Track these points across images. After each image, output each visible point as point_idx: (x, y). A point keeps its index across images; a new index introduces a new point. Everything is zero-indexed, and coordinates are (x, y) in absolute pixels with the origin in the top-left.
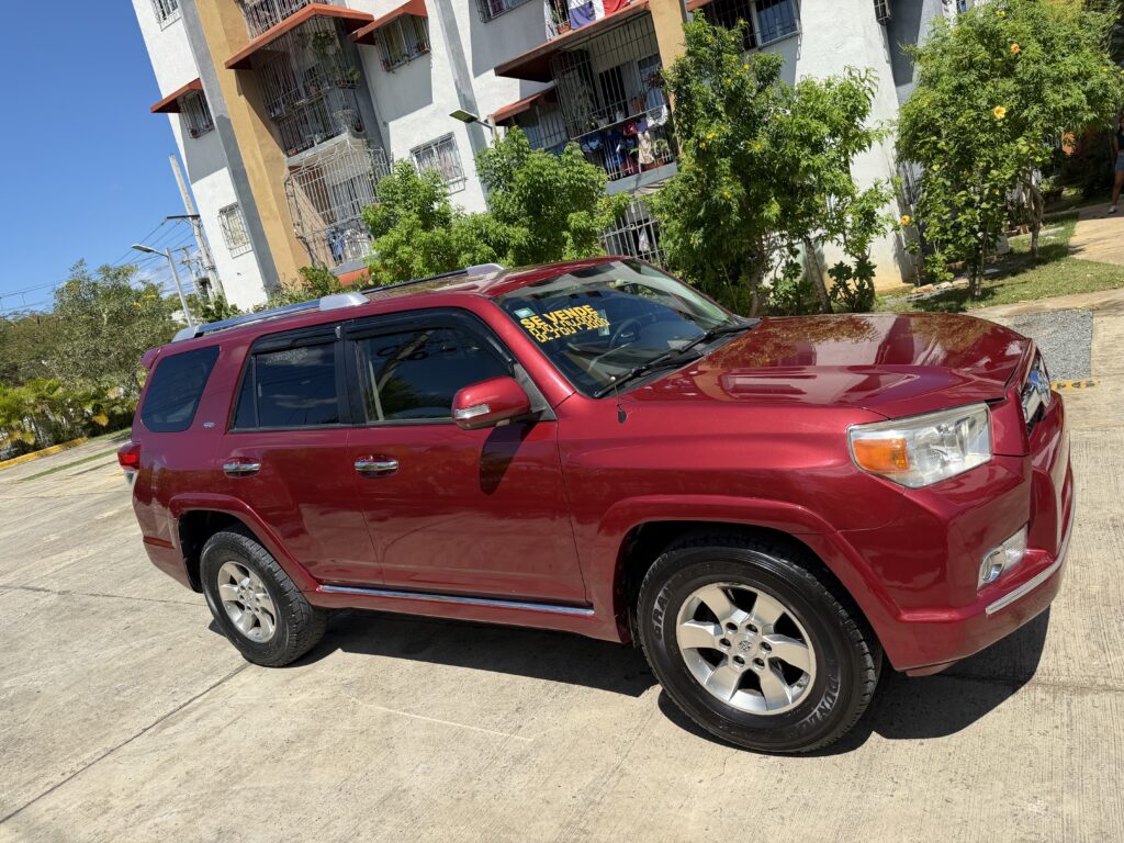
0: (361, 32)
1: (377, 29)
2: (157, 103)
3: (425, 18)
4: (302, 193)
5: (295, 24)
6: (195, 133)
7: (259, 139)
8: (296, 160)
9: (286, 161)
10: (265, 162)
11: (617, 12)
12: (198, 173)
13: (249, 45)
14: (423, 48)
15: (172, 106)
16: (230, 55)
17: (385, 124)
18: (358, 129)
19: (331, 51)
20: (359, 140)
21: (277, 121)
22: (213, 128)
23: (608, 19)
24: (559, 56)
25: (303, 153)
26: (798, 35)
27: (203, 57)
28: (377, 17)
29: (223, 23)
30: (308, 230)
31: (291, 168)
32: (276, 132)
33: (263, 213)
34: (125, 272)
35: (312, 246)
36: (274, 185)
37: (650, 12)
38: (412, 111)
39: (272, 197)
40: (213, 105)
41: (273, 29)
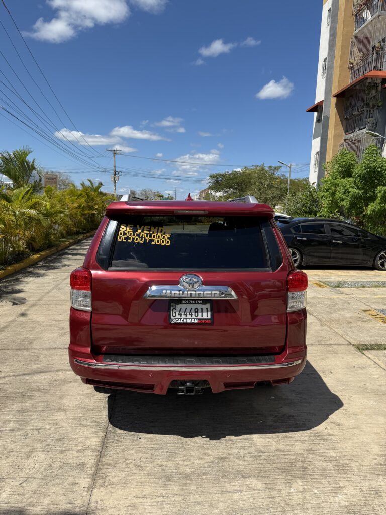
2: (311, 106)
7: (336, 126)
8: (347, 137)
9: (345, 136)
12: (315, 137)
15: (315, 109)
16: (336, 91)
21: (347, 119)
22: (321, 121)
27: (328, 91)
29: (339, 78)
31: (345, 140)
32: (344, 125)
33: (327, 157)
36: (335, 146)
39: (332, 151)
40: (324, 111)
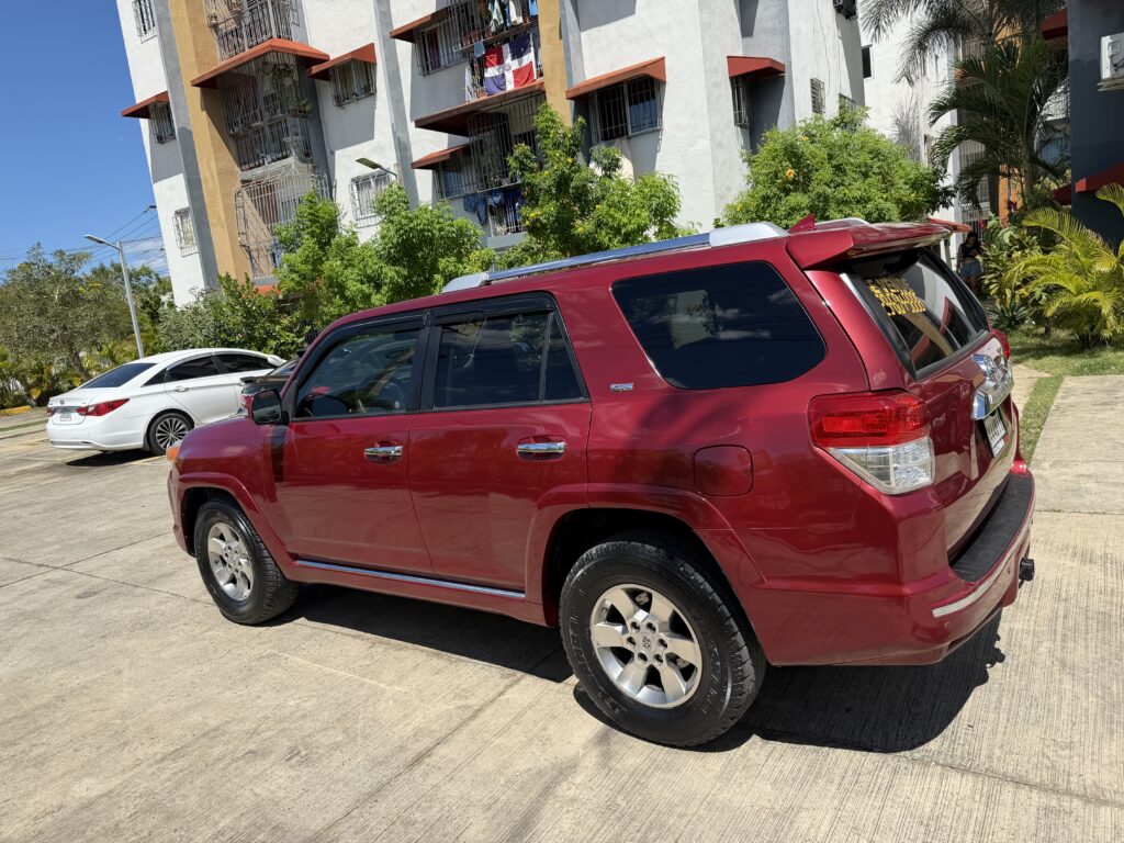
0: (316, 69)
1: (333, 68)
2: (129, 108)
3: (375, 64)
4: (252, 206)
5: (258, 54)
6: (160, 139)
7: (215, 152)
8: (248, 175)
9: (240, 175)
10: (219, 174)
11: (526, 86)
12: (160, 176)
13: (217, 67)
14: (369, 90)
15: (142, 112)
16: (196, 74)
17: (333, 153)
18: (306, 155)
19: (288, 82)
20: (305, 165)
21: (236, 137)
22: (174, 138)
23: (515, 92)
24: (478, 116)
25: (255, 170)
26: (659, 130)
27: (173, 73)
28: (332, 57)
29: (195, 44)
30: (252, 240)
31: (243, 182)
32: (234, 149)
33: (212, 220)
34: (79, 259)
35: (255, 254)
36: (225, 196)
37: (544, 92)
38: (356, 144)
39: (221, 207)
40: (177, 117)
41: (240, 55)
